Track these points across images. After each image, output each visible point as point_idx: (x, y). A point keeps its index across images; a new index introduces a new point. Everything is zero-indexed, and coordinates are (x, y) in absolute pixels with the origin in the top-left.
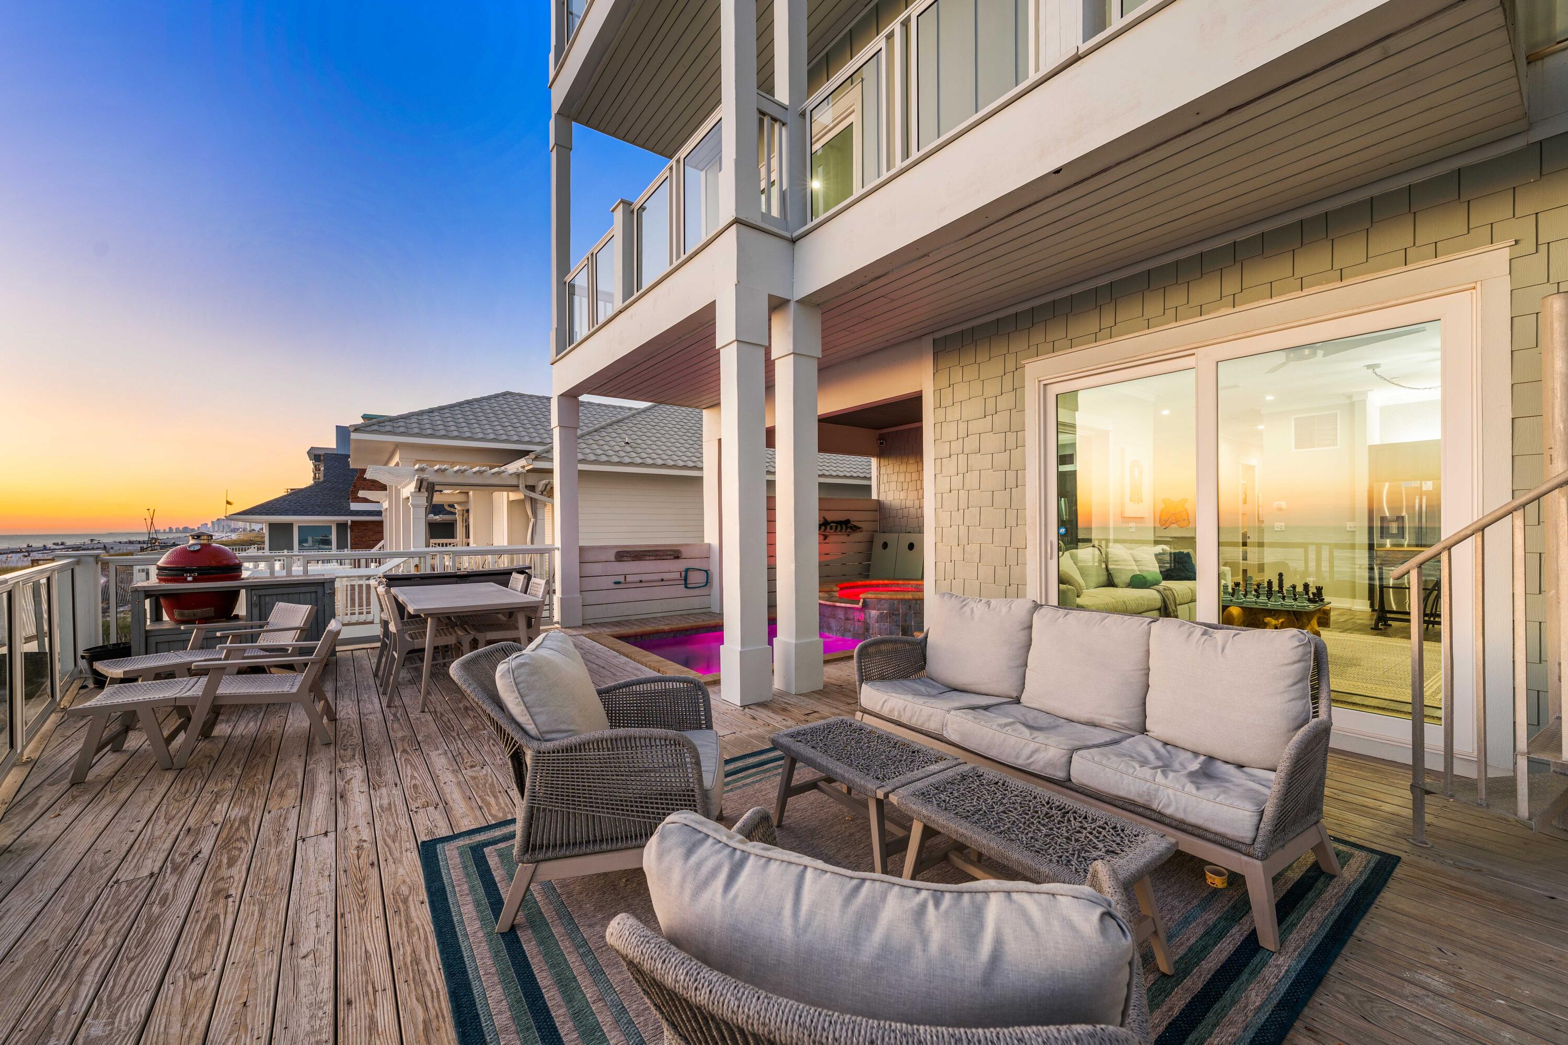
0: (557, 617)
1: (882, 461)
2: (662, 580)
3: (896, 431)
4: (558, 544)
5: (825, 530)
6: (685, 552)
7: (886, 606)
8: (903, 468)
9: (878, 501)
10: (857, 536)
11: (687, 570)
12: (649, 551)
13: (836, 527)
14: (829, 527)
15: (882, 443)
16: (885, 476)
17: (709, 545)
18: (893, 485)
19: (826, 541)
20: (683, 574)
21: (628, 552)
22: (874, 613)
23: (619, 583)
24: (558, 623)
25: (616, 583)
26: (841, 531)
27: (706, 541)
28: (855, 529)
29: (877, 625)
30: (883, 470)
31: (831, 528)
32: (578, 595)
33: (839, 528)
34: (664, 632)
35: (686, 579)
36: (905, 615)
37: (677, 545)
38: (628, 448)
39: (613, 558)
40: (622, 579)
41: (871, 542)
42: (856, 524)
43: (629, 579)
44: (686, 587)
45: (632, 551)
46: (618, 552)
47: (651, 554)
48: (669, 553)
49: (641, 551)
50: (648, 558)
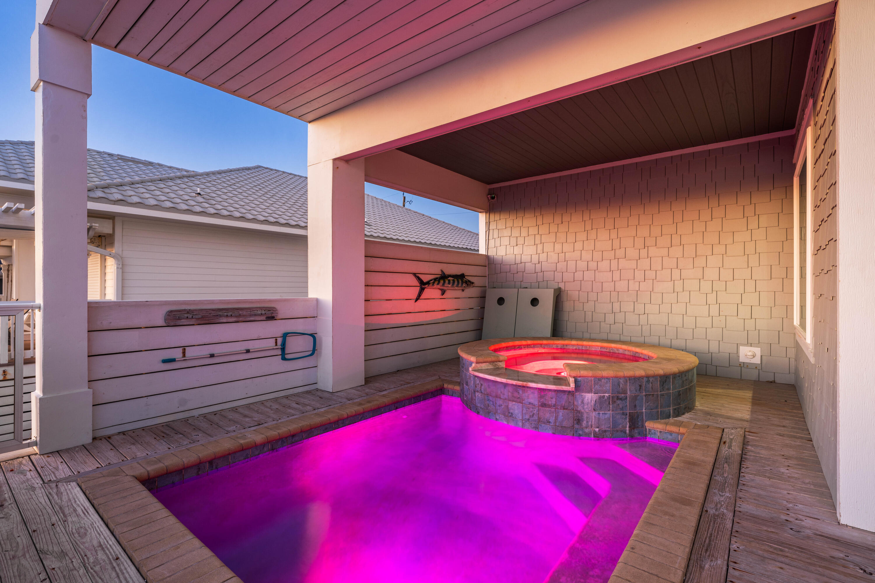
0: (35, 434)
1: (492, 216)
2: (248, 351)
3: (510, 186)
4: (39, 300)
5: (443, 284)
6: (283, 311)
7: (608, 386)
8: (518, 222)
9: (487, 257)
10: (470, 292)
11: (285, 336)
12: (227, 310)
13: (454, 281)
14: (447, 282)
15: (493, 198)
16: (496, 232)
17: (317, 300)
18: (506, 241)
19: (444, 296)
20: (280, 341)
21: (189, 312)
22: (589, 397)
23: (173, 360)
24: (35, 444)
25: (165, 361)
26: (457, 286)
27: (312, 294)
28: (469, 283)
29: (594, 414)
30: (493, 226)
31: (449, 283)
32: (86, 389)
33: (456, 283)
34: (255, 446)
35: (283, 349)
36: (635, 398)
37: (270, 301)
38: (200, 199)
39: (161, 322)
40: (177, 354)
41: (483, 297)
42: (470, 278)
43: (190, 352)
44: (284, 359)
45: (196, 310)
46: (171, 311)
47: (230, 314)
48: (259, 312)
49: (213, 310)
50: (225, 320)
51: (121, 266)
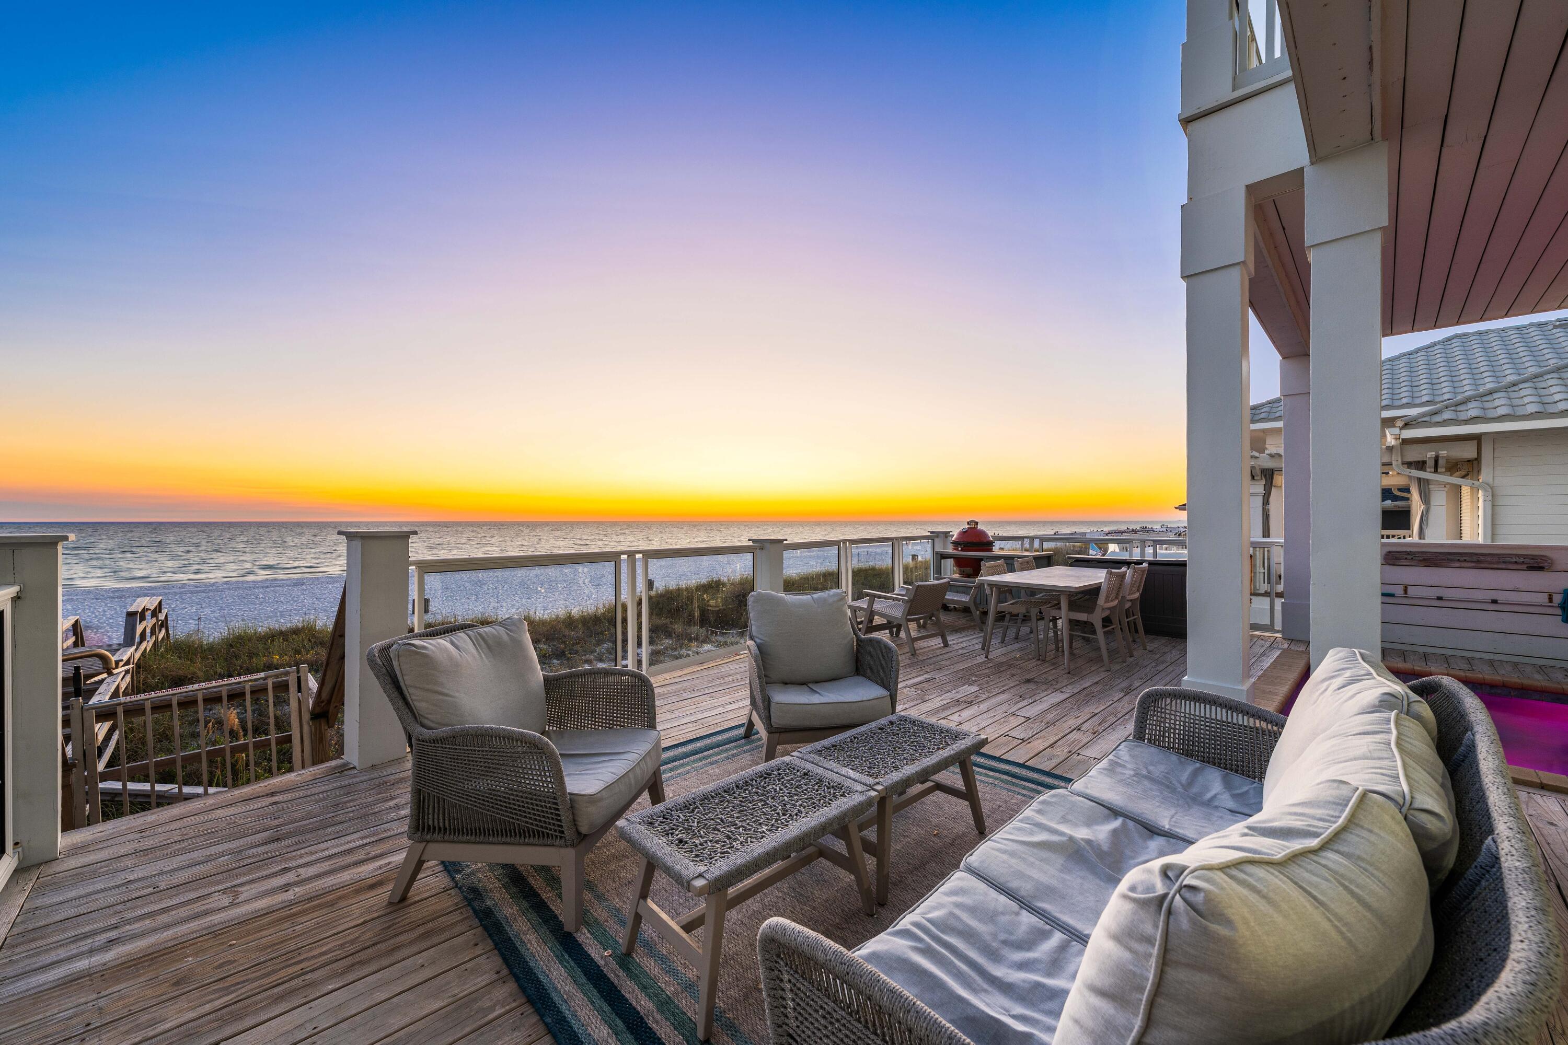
2: (1495, 601)
6: (1561, 562)
12: (1461, 554)
21: (1409, 553)
23: (1392, 595)
37: (1539, 548)
40: (1399, 591)
43: (1411, 591)
45: (1418, 552)
46: (1389, 552)
47: (1462, 559)
48: (1514, 560)
49: (1440, 553)
50: (1458, 565)
51: (1490, 498)
